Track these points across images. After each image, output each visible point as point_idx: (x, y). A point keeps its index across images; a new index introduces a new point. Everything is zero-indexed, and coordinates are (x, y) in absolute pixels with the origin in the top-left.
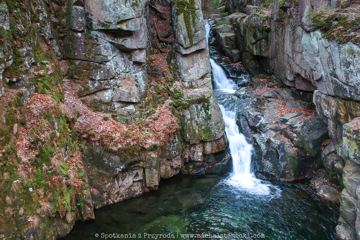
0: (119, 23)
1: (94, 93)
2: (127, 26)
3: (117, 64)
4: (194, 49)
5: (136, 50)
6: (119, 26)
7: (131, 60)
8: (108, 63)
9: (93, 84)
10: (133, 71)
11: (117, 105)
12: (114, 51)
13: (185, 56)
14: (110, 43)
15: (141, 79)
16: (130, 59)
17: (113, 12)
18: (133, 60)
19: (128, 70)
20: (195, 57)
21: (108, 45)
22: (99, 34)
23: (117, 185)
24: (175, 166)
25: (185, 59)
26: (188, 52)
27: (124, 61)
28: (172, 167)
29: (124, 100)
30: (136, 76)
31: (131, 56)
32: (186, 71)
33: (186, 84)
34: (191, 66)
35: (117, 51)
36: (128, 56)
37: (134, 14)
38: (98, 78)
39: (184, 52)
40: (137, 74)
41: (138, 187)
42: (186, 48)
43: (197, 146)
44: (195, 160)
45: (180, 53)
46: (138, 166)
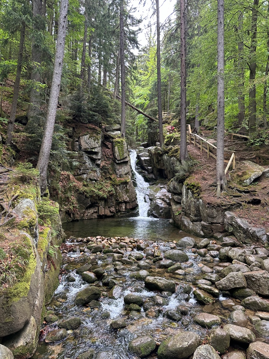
0: (91, 149)
1: (80, 175)
2: (95, 150)
3: (89, 165)
4: (122, 161)
5: (97, 159)
8: (86, 164)
9: (80, 171)
10: (96, 168)
12: (89, 159)
13: (118, 164)
15: (98, 171)
16: (94, 163)
17: (90, 145)
18: (96, 163)
19: (93, 167)
20: (123, 165)
21: (87, 157)
22: (84, 153)
23: (87, 212)
24: (112, 211)
26: (119, 162)
27: (92, 163)
28: (110, 211)
32: (118, 170)
33: (118, 176)
34: (121, 168)
36: (94, 161)
37: (97, 146)
38: (82, 169)
39: (117, 162)
41: (95, 215)
42: (118, 160)
43: (122, 204)
44: (122, 210)
45: (116, 162)
46: (96, 205)
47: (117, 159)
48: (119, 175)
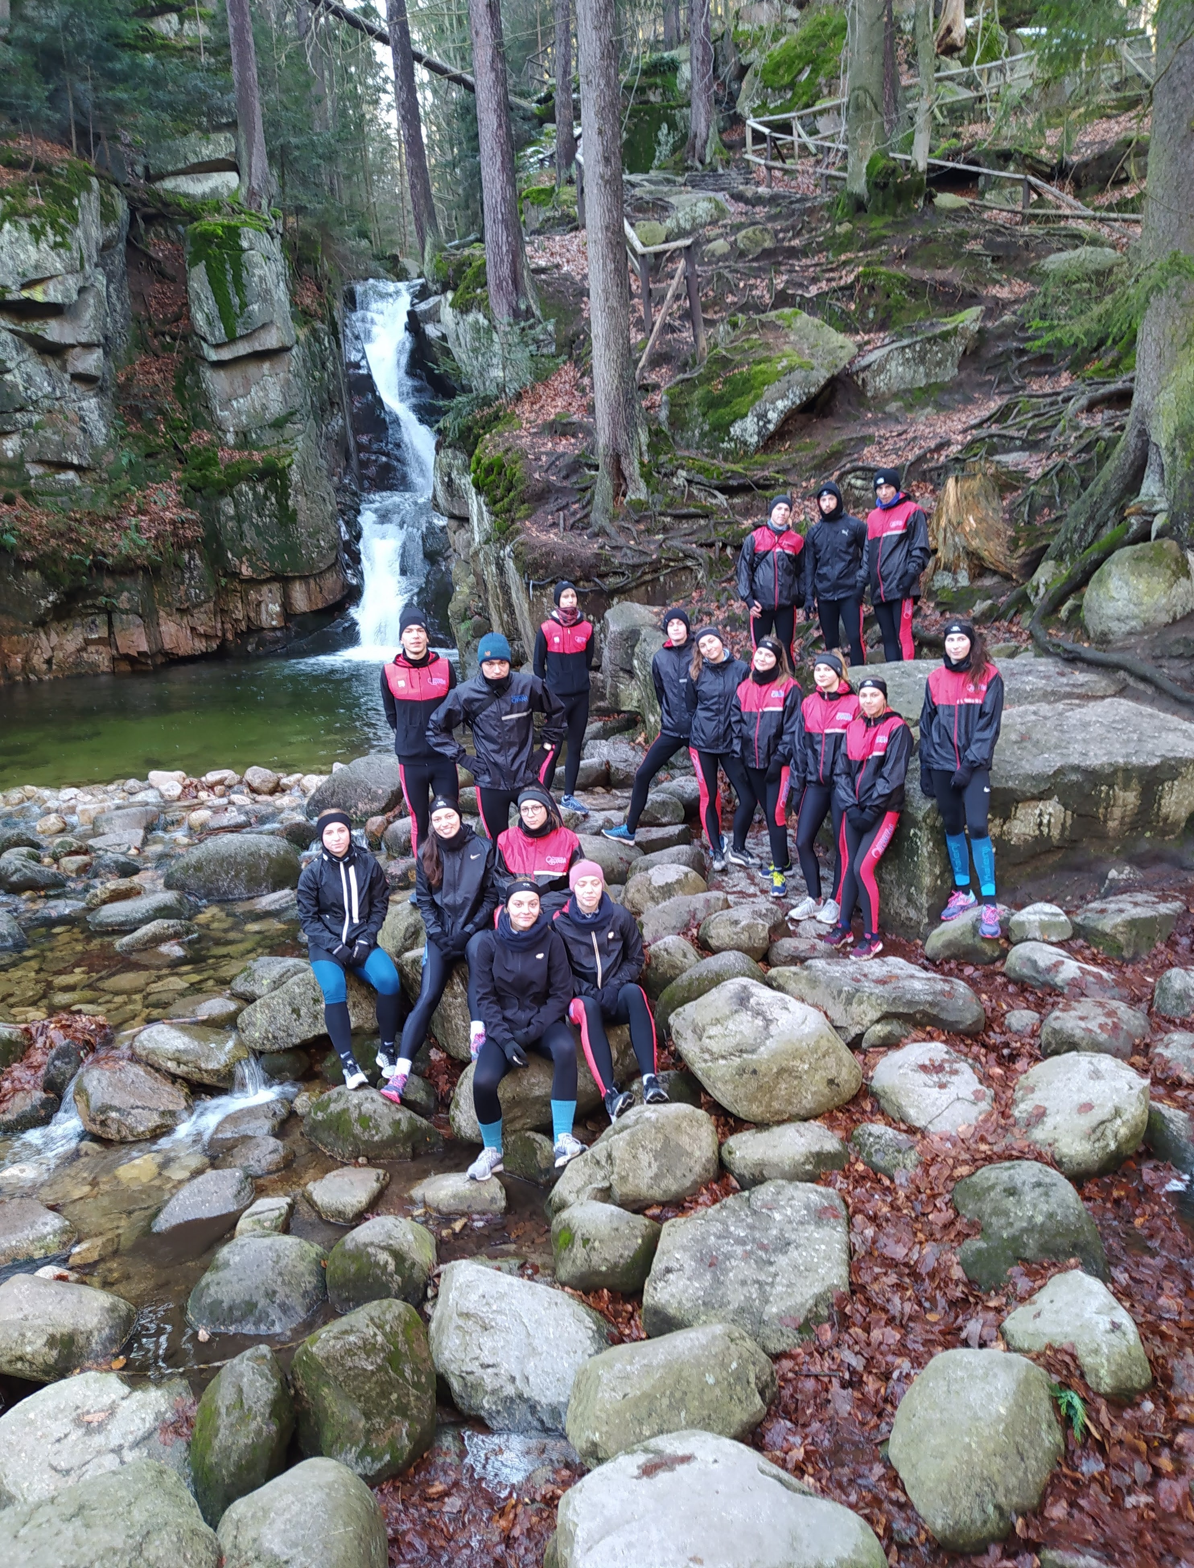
0: (25, 286)
2: (45, 293)
3: (29, 379)
4: (242, 349)
5: (73, 346)
6: (25, 294)
7: (66, 371)
8: (8, 377)
10: (74, 396)
11: (34, 470)
12: (20, 349)
13: (219, 365)
14: (11, 331)
15: (95, 416)
16: (64, 369)
17: (9, 264)
18: (70, 369)
19: (58, 394)
20: (252, 370)
23: (44, 644)
24: (201, 630)
25: (222, 373)
26: (226, 354)
27: (49, 373)
28: (193, 630)
29: (50, 457)
30: (80, 409)
31: (65, 362)
32: (226, 404)
33: (230, 438)
34: (241, 391)
35: (30, 350)
36: (59, 362)
37: (58, 266)
39: (213, 355)
40: (84, 404)
41: (100, 657)
42: (217, 346)
43: (265, 589)
44: (265, 624)
45: (204, 359)
46: (93, 606)
47: (205, 340)
48: (236, 433)
